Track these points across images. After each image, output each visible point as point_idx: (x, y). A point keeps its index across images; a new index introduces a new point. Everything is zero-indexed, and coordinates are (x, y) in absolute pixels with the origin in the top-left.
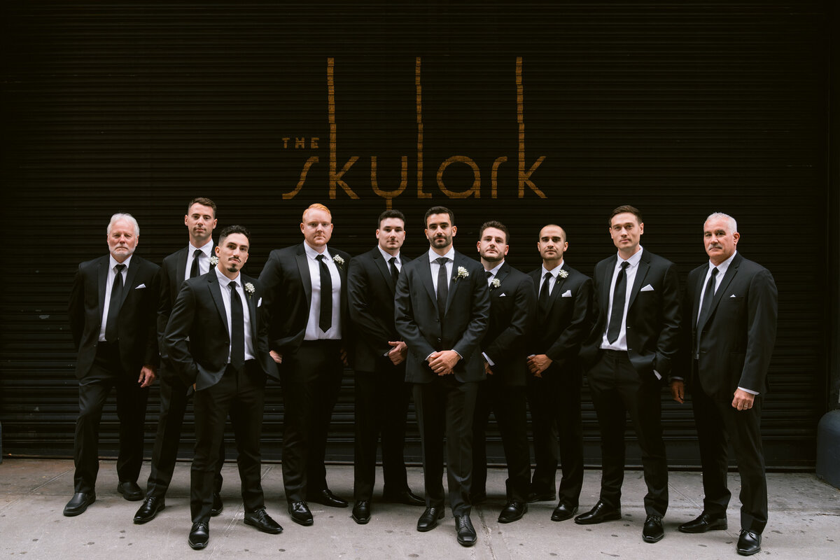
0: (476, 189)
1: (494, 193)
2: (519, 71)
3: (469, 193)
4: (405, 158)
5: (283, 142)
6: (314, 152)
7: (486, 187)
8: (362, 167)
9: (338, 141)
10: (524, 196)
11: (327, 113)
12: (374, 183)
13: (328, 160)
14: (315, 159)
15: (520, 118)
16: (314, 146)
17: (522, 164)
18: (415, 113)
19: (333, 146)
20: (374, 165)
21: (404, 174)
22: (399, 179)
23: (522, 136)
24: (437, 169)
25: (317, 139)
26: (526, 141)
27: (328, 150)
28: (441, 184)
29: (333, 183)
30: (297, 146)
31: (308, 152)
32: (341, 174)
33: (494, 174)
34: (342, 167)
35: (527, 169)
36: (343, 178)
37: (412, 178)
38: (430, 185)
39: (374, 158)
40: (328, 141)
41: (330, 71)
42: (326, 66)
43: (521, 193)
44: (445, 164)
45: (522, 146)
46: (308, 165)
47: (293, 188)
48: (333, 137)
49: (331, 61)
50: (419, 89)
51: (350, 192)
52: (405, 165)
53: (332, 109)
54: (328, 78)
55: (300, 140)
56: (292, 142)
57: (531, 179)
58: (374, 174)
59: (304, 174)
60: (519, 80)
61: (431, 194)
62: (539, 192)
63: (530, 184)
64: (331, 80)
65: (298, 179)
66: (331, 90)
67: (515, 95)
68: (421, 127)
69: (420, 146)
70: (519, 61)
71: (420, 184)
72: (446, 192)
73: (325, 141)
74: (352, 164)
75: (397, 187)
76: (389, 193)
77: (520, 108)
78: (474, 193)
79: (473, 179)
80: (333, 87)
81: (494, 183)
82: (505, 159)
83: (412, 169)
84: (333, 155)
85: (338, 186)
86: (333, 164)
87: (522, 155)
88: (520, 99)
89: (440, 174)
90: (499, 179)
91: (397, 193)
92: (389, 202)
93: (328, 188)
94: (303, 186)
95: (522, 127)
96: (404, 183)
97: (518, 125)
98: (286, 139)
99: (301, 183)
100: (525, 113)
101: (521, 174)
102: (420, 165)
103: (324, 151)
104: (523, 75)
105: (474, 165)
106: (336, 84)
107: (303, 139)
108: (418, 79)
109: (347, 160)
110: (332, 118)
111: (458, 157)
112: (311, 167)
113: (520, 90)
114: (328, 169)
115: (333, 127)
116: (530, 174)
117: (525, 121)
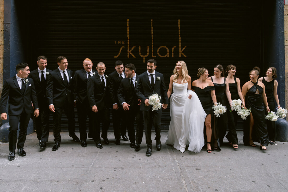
0: (168, 55)
1: (173, 56)
2: (179, 23)
3: (166, 56)
4: (148, 46)
5: (115, 42)
6: (123, 45)
7: (170, 54)
8: (137, 49)
9: (130, 42)
10: (181, 57)
12: (140, 53)
13: (127, 47)
14: (123, 47)
15: (180, 36)
16: (123, 43)
17: (180, 48)
18: (151, 34)
19: (128, 43)
20: (140, 48)
21: (148, 51)
22: (147, 52)
23: (180, 41)
24: (157, 50)
25: (124, 41)
26: (181, 42)
28: (158, 53)
29: (128, 53)
30: (118, 43)
31: (122, 45)
32: (131, 51)
33: (173, 51)
34: (131, 49)
35: (181, 50)
36: (131, 52)
37: (150, 52)
38: (155, 54)
39: (140, 46)
40: (127, 42)
41: (128, 23)
42: (127, 21)
43: (180, 56)
44: (159, 48)
45: (180, 43)
46: (122, 48)
47: (117, 55)
48: (129, 41)
50: (152, 28)
51: (133, 56)
52: (148, 48)
53: (128, 33)
56: (117, 42)
57: (183, 52)
58: (140, 51)
59: (120, 51)
60: (179, 26)
61: (155, 56)
62: (185, 56)
63: (183, 54)
64: (128, 25)
65: (119, 52)
66: (128, 28)
68: (153, 38)
69: (152, 43)
70: (179, 21)
71: (152, 54)
72: (160, 56)
73: (126, 42)
74: (134, 48)
75: (146, 54)
76: (144, 56)
77: (180, 33)
78: (167, 56)
79: (167, 52)
80: (128, 27)
81: (173, 53)
82: (176, 47)
83: (150, 49)
84: (128, 46)
85: (130, 54)
86: (129, 48)
87: (180, 46)
88: (179, 31)
89: (158, 51)
90: (174, 52)
91: (146, 56)
92: (144, 59)
93: (127, 55)
95: (180, 38)
96: (148, 53)
97: (179, 37)
98: (115, 41)
99: (120, 53)
100: (181, 34)
101: (180, 51)
102: (152, 48)
103: (126, 45)
105: (167, 48)
106: (129, 26)
107: (120, 41)
108: (152, 25)
109: (132, 47)
110: (128, 35)
111: (163, 46)
112: (122, 49)
113: (179, 28)
114: (127, 49)
115: (129, 38)
116: (182, 51)
117: (181, 37)
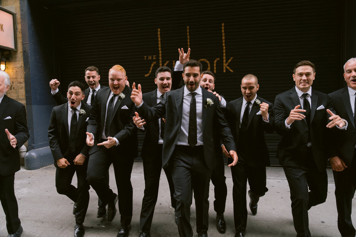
1: (215, 71)
2: (223, 28)
5: (145, 58)
6: (154, 60)
7: (212, 69)
8: (170, 65)
9: (162, 56)
10: (226, 72)
11: (158, 47)
13: (159, 63)
14: (155, 63)
16: (154, 58)
17: (224, 61)
18: (187, 45)
19: (160, 58)
23: (224, 51)
25: (155, 56)
26: (226, 53)
27: (159, 60)
30: (149, 59)
33: (215, 65)
35: (226, 62)
41: (159, 33)
42: (157, 31)
43: (224, 71)
45: (224, 54)
46: (152, 65)
47: (148, 73)
48: (160, 55)
49: (159, 30)
50: (188, 37)
53: (160, 46)
54: (158, 35)
55: (150, 57)
56: (147, 58)
57: (228, 66)
59: (151, 68)
60: (223, 31)
62: (231, 70)
63: (228, 68)
65: (150, 70)
66: (159, 39)
67: (222, 36)
70: (223, 24)
73: (158, 57)
74: (167, 64)
77: (224, 41)
79: (208, 67)
81: (215, 68)
82: (218, 59)
84: (161, 61)
86: (161, 64)
87: (224, 58)
88: (223, 38)
94: (151, 72)
95: (224, 48)
99: (150, 71)
100: (225, 43)
101: (224, 64)
103: (157, 60)
104: (225, 29)
105: (208, 62)
106: (161, 37)
108: (188, 34)
109: (165, 63)
110: (160, 49)
111: (202, 59)
112: (154, 66)
113: (223, 34)
115: (160, 52)
116: (227, 64)
117: (225, 45)
